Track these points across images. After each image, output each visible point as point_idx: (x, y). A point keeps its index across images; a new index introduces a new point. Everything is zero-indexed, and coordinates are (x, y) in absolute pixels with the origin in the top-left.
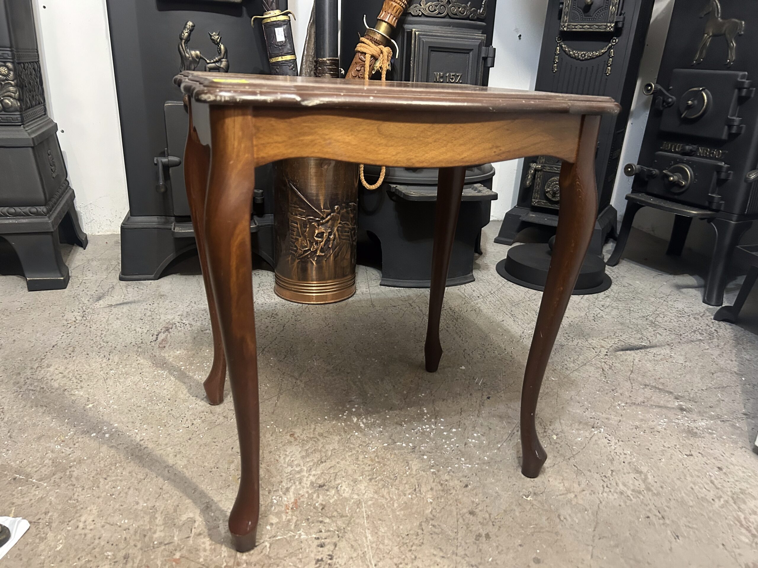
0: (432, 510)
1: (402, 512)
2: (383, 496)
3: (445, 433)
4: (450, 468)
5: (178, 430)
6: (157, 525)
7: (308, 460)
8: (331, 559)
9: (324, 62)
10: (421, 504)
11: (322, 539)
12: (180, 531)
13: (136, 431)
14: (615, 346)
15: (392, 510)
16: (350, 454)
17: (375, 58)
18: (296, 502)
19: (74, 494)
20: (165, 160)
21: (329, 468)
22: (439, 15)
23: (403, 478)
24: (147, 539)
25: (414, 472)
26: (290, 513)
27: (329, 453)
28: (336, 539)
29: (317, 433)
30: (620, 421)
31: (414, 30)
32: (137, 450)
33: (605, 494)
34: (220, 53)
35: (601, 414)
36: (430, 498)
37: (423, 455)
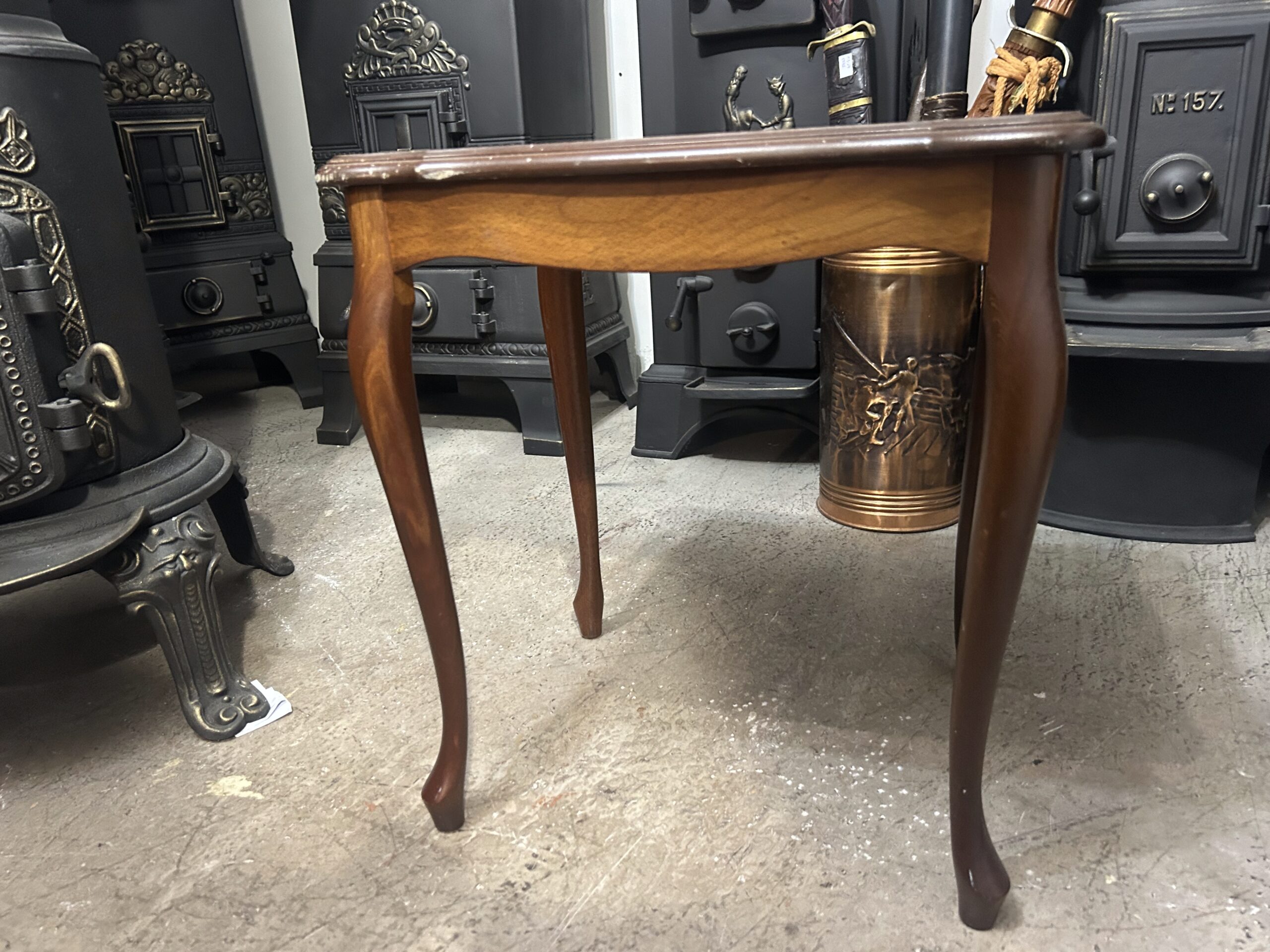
0: (729, 895)
2: (677, 842)
3: (881, 791)
4: (829, 846)
5: (517, 657)
7: (628, 750)
8: (524, 889)
10: (723, 878)
11: (541, 858)
12: (406, 775)
17: (1014, 83)
18: (556, 799)
20: (691, 281)
23: (736, 829)
26: (537, 809)
28: (556, 868)
31: (1110, 14)
36: (745, 875)
37: (805, 810)
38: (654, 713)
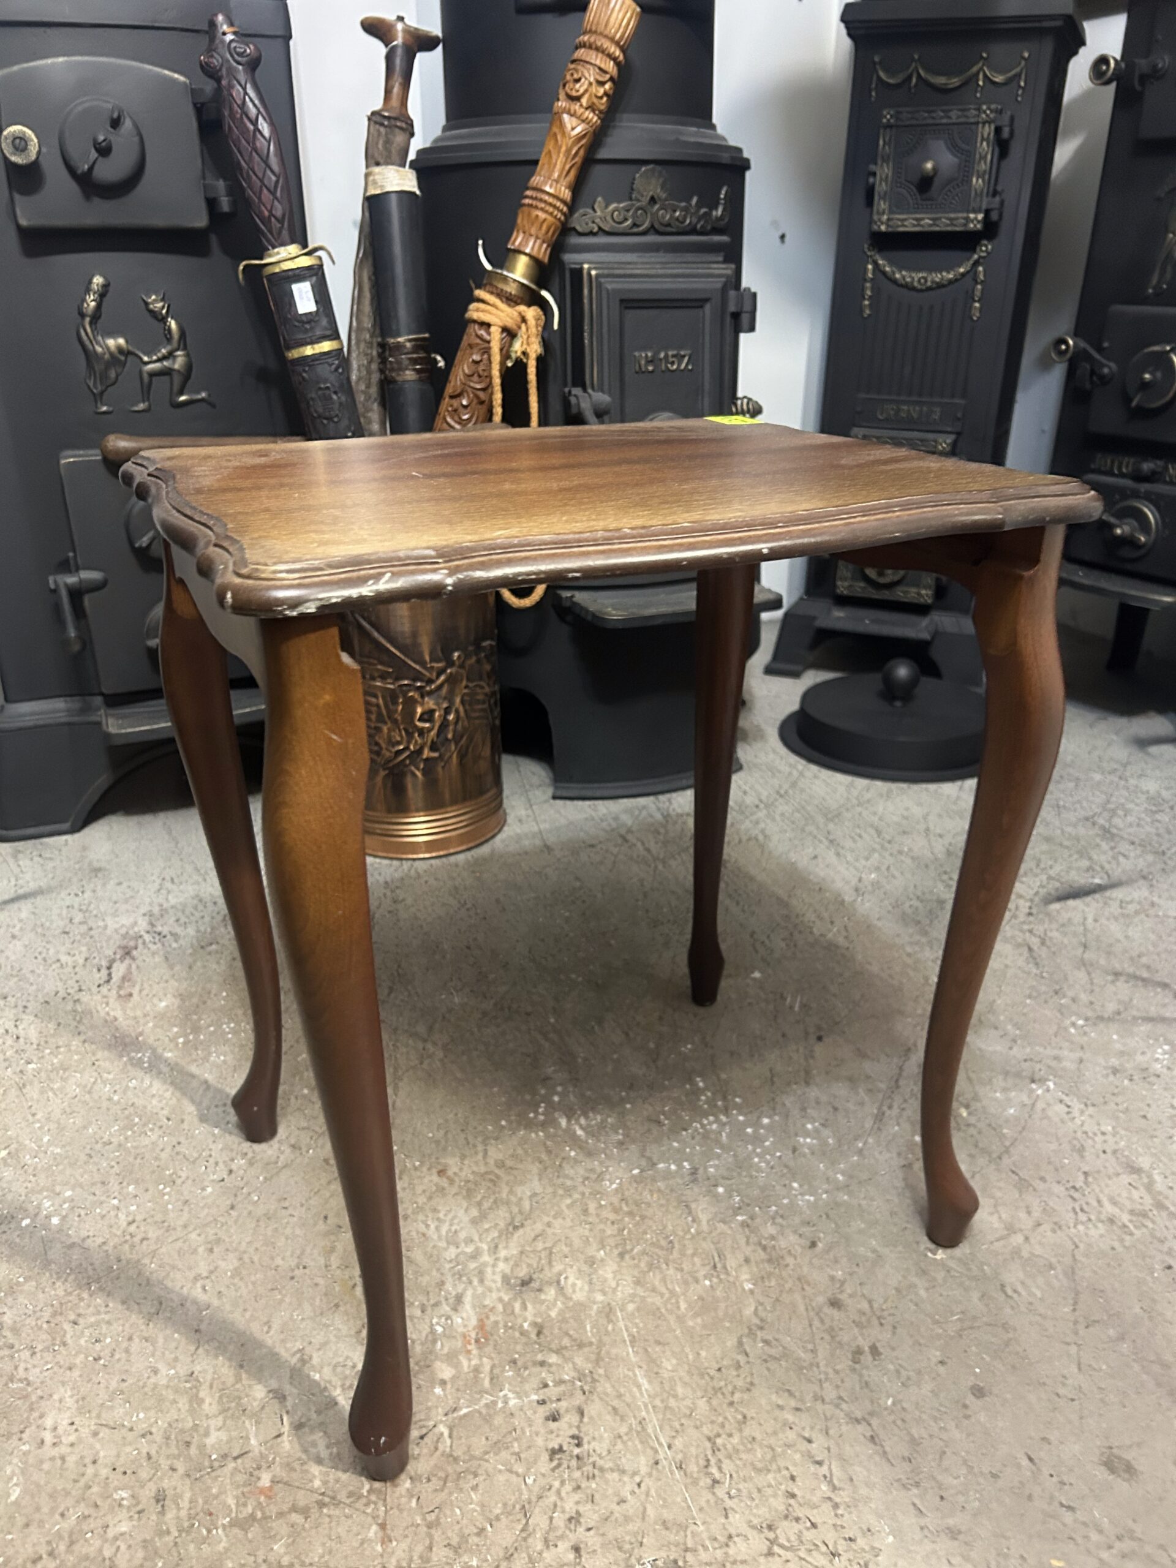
0: (756, 1309)
1: (699, 1320)
2: (654, 1290)
5: (203, 1189)
6: (207, 1417)
7: (486, 1226)
8: (578, 1445)
9: (399, 347)
10: (733, 1297)
11: (552, 1402)
12: (258, 1423)
13: (115, 1202)
14: (1043, 891)
15: (678, 1317)
16: (569, 1201)
17: (510, 334)
18: (481, 1326)
19: (16, 1368)
20: (71, 580)
21: (534, 1240)
22: (635, 230)
24: (193, 1450)
25: (705, 1227)
26: (475, 1352)
27: (526, 1205)
28: (579, 1399)
29: (491, 1162)
30: (1081, 1061)
31: (586, 266)
32: (126, 1247)
33: (1081, 1227)
34: (169, 339)
35: (1041, 1050)
36: (748, 1281)
37: (716, 1186)
38: (461, 1169)
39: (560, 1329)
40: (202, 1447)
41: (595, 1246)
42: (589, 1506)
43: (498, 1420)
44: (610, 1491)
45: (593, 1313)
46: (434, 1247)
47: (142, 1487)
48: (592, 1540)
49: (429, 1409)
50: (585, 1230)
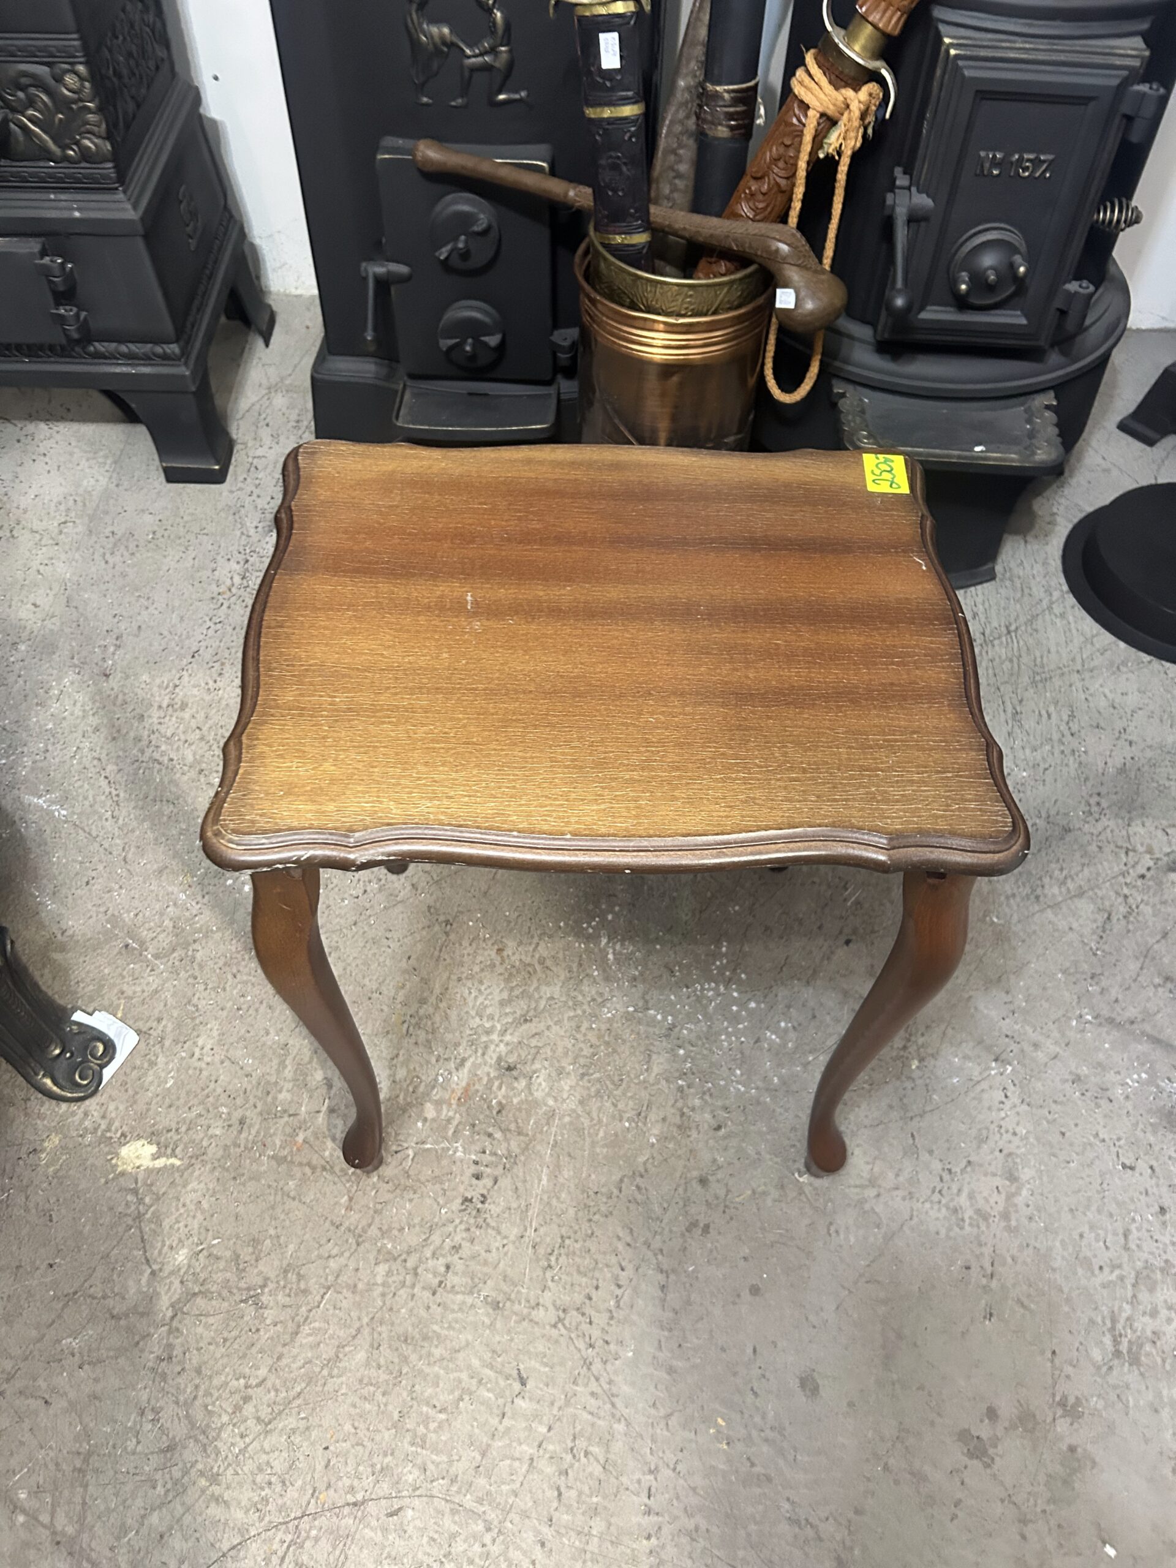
0: (647, 1160)
1: (605, 1150)
2: (589, 1113)
3: (735, 1008)
4: (710, 1085)
6: (285, 1079)
7: (508, 1010)
8: (483, 1202)
11: (482, 1165)
12: (311, 1097)
14: (1175, 854)
15: (593, 1142)
17: (829, 122)
18: (466, 1090)
19: (194, 995)
20: (380, 270)
21: (533, 1036)
23: (632, 1085)
24: (269, 1099)
25: (651, 1080)
26: (454, 1106)
27: (543, 1003)
28: (499, 1171)
29: (537, 956)
33: (927, 1205)
34: (493, 33)
35: (1031, 1031)
36: (655, 1136)
37: (680, 1047)
38: (514, 954)
39: (514, 1115)
40: (275, 1098)
41: (570, 1059)
42: (468, 1244)
43: (445, 1162)
44: (486, 1241)
45: (541, 1112)
46: (467, 1012)
47: (236, 1110)
48: (459, 1266)
49: (409, 1135)
50: (569, 1043)
